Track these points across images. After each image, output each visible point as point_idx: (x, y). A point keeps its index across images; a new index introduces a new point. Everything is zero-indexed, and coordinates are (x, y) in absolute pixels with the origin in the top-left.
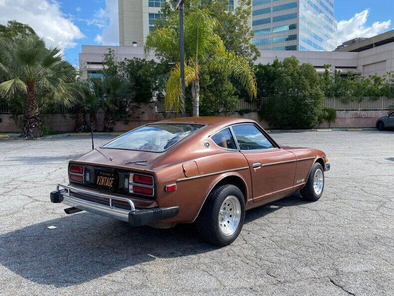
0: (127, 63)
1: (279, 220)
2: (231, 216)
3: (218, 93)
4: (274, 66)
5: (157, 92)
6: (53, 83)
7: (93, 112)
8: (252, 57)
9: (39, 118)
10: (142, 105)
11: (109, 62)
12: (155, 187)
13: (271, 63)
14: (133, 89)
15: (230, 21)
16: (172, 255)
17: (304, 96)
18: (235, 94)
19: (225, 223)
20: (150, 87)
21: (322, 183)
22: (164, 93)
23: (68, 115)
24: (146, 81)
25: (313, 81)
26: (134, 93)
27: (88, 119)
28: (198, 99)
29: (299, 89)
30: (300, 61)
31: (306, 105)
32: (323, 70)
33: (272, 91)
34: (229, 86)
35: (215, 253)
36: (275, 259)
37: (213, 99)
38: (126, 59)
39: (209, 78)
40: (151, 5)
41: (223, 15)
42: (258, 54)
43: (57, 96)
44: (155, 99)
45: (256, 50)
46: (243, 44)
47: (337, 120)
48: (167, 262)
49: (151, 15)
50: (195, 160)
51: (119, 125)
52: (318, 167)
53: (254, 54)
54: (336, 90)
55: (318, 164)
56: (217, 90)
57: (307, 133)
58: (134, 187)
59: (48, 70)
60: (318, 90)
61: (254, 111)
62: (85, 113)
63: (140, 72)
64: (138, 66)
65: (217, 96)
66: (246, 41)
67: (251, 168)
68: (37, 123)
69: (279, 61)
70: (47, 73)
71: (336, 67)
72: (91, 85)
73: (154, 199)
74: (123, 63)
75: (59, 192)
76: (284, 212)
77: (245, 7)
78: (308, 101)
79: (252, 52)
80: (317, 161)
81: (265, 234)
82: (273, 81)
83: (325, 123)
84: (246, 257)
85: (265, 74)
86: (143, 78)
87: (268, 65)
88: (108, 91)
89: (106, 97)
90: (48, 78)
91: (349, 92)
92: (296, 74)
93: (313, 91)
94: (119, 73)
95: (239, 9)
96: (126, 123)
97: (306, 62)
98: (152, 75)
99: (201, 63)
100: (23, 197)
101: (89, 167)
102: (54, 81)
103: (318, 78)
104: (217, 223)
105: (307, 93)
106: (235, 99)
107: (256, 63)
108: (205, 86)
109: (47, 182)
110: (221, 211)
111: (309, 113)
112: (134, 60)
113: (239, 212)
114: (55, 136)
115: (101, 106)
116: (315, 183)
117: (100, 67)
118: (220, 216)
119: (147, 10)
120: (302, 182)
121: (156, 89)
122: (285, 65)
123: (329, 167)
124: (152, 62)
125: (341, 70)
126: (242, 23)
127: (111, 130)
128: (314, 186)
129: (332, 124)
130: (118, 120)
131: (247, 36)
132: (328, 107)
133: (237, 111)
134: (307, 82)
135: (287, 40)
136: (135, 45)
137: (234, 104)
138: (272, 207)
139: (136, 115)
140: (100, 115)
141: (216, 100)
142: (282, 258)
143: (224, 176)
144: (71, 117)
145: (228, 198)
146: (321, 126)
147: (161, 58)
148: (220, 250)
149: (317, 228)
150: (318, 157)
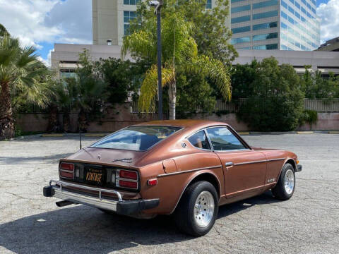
0: (102, 63)
1: (250, 216)
2: (205, 210)
3: (195, 94)
4: (252, 66)
5: (133, 92)
6: (27, 83)
7: (66, 112)
8: (229, 58)
9: (11, 119)
10: (117, 105)
11: (85, 62)
12: (139, 181)
13: (250, 63)
14: (108, 89)
15: (208, 22)
16: (153, 243)
17: (284, 97)
18: (213, 95)
19: (200, 215)
20: (125, 88)
21: (293, 184)
22: (139, 93)
23: (40, 116)
24: (121, 82)
25: (293, 82)
26: (109, 93)
27: (61, 120)
28: (175, 101)
29: (278, 90)
30: (280, 61)
31: (286, 106)
32: (303, 70)
33: (250, 92)
34: (206, 87)
35: (191, 242)
36: (244, 247)
37: (189, 99)
38: (101, 59)
39: (185, 79)
40: (126, 2)
41: (200, 16)
42: (236, 55)
43: (31, 96)
44: (130, 99)
45: (233, 50)
46: (221, 45)
47: (319, 122)
48: (149, 248)
49: (126, 13)
50: (174, 158)
51: (93, 126)
52: (289, 168)
53: (232, 55)
54: (317, 91)
55: (289, 164)
56: (194, 91)
57: (287, 136)
58: (120, 181)
59: (22, 70)
60: (299, 91)
61: (233, 112)
62: (58, 113)
63: (116, 73)
64: (113, 65)
65: (194, 96)
66: (224, 42)
67: (223, 167)
68: (9, 124)
69: (257, 62)
70: (20, 74)
71: (319, 67)
72: (65, 84)
73: (138, 191)
74: (98, 63)
75: (51, 186)
76: (256, 209)
77: (223, 8)
78: (288, 102)
79: (230, 52)
80: (288, 162)
81: (237, 227)
82: (251, 82)
83: (306, 125)
84: (218, 245)
85: (243, 75)
86: (119, 78)
87: (246, 66)
88: (83, 92)
89: (80, 97)
90: (22, 78)
91: (331, 93)
92: (275, 75)
93: (293, 93)
94: (94, 73)
95: (216, 9)
96: (101, 123)
97: (286, 62)
98: (128, 75)
99: (177, 63)
100: (8, 195)
101: (78, 165)
102: (28, 81)
103: (298, 78)
104: (193, 215)
105: (286, 94)
106: (213, 100)
107: (234, 63)
108: (181, 87)
109: (28, 181)
110: (197, 205)
111: (289, 114)
112: (109, 60)
113: (212, 206)
114: (28, 136)
115: (74, 106)
116: (286, 183)
117: (74, 66)
118: (195, 210)
119: (122, 7)
120: (273, 181)
121: (131, 89)
122: (264, 65)
123: (300, 168)
124: (128, 62)
125: (323, 71)
126: (219, 24)
127: (85, 131)
128: (286, 186)
129: (313, 126)
130: (92, 121)
131: (225, 37)
132: (310, 108)
133: (214, 112)
134: (286, 83)
135: (268, 38)
136: (109, 44)
137: (212, 105)
138: (244, 204)
139: (111, 115)
140: (74, 116)
141: (193, 101)
142: (250, 247)
143: (198, 173)
144: (43, 118)
145: (202, 193)
146: (302, 128)
147: (137, 58)
148: (195, 239)
149: (285, 223)
150: (288, 158)
